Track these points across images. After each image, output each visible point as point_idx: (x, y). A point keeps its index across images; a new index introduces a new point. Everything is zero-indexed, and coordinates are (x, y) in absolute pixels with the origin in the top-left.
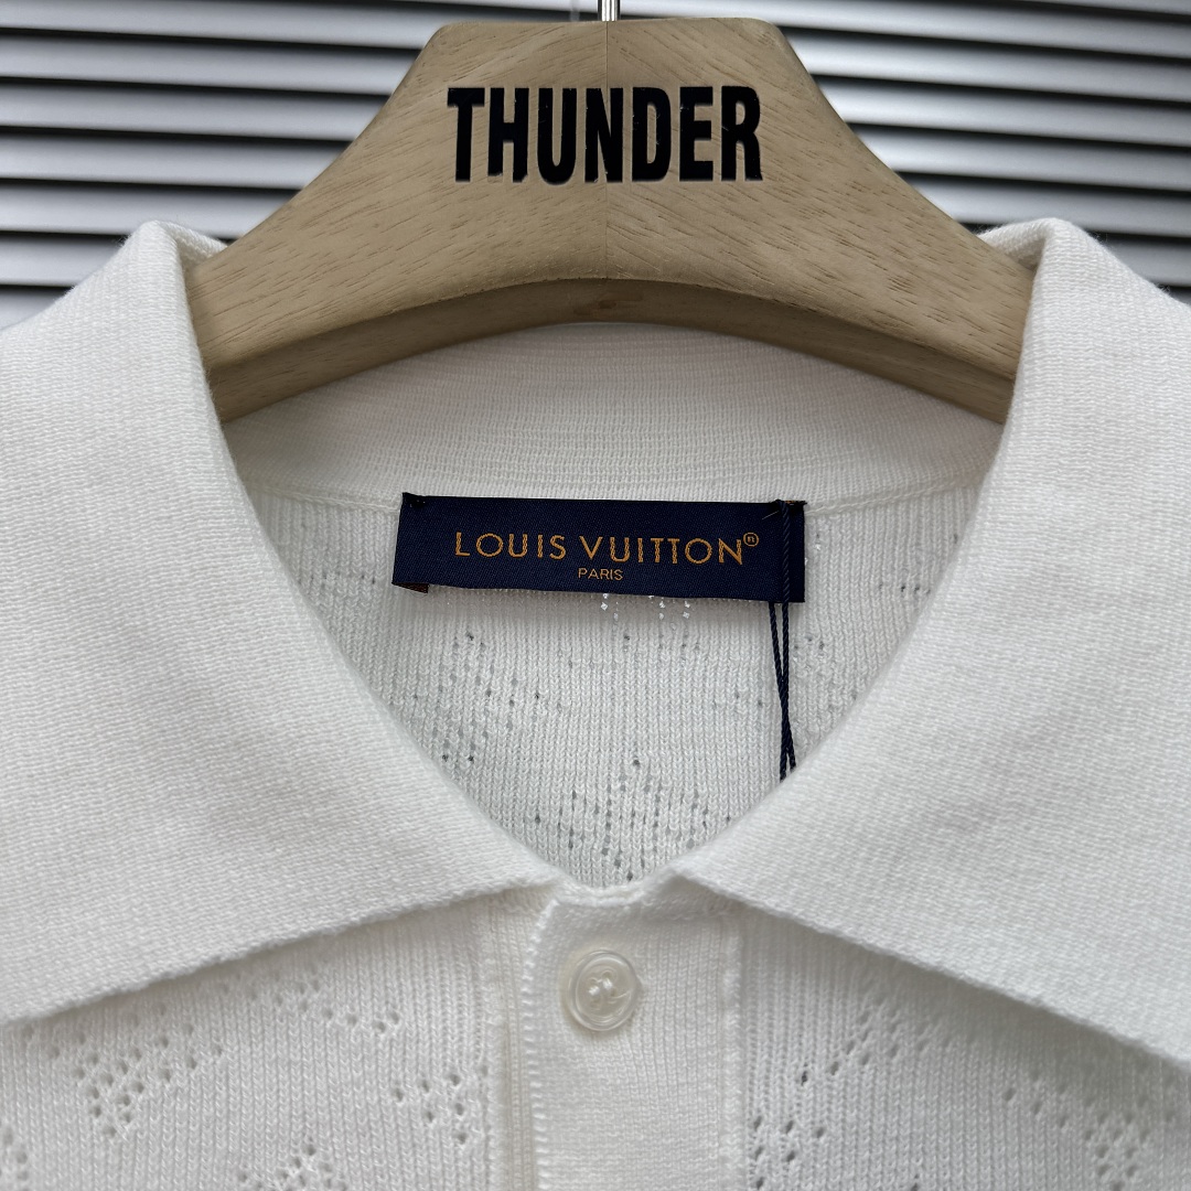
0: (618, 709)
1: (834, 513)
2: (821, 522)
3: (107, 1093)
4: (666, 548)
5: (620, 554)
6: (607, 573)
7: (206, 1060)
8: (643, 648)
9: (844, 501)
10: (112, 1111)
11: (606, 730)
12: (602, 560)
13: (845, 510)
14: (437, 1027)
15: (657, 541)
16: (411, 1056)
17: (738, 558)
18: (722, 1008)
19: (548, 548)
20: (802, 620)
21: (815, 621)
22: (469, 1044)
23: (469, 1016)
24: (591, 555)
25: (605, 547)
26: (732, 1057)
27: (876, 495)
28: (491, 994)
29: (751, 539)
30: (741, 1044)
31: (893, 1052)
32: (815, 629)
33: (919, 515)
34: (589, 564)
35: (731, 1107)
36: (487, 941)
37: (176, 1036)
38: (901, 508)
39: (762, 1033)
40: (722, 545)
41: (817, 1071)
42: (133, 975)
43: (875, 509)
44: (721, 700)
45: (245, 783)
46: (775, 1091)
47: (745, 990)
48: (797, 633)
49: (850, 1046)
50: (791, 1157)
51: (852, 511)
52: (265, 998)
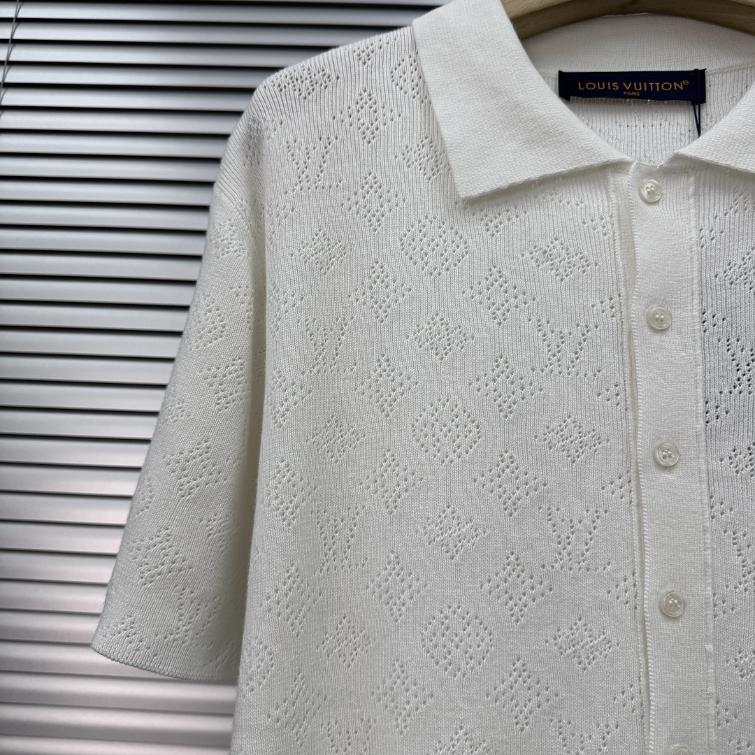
0: (638, 139)
1: (716, 73)
2: (711, 77)
3: (491, 225)
4: (655, 86)
5: (638, 87)
6: (633, 93)
7: (522, 216)
8: (646, 120)
9: (719, 69)
10: (493, 230)
11: (634, 146)
12: (632, 89)
13: (720, 73)
14: (596, 205)
15: (652, 84)
16: (588, 212)
17: (682, 88)
18: (689, 198)
19: (612, 87)
20: (704, 109)
21: (708, 110)
22: (606, 209)
23: (606, 202)
24: (628, 89)
25: (632, 86)
26: (693, 211)
27: (731, 67)
28: (613, 195)
29: (686, 82)
30: (695, 207)
31: (745, 209)
32: (709, 112)
33: (747, 75)
34: (628, 91)
35: (693, 224)
36: (611, 180)
37: (512, 209)
38: (740, 72)
39: (702, 205)
40: (675, 83)
41: (721, 215)
42: (504, 183)
43: (731, 72)
44: (675, 136)
45: (535, 131)
46: (706, 220)
47: (696, 194)
48: (703, 114)
49: (731, 208)
50: (712, 239)
51: (722, 73)
52: (540, 197)
